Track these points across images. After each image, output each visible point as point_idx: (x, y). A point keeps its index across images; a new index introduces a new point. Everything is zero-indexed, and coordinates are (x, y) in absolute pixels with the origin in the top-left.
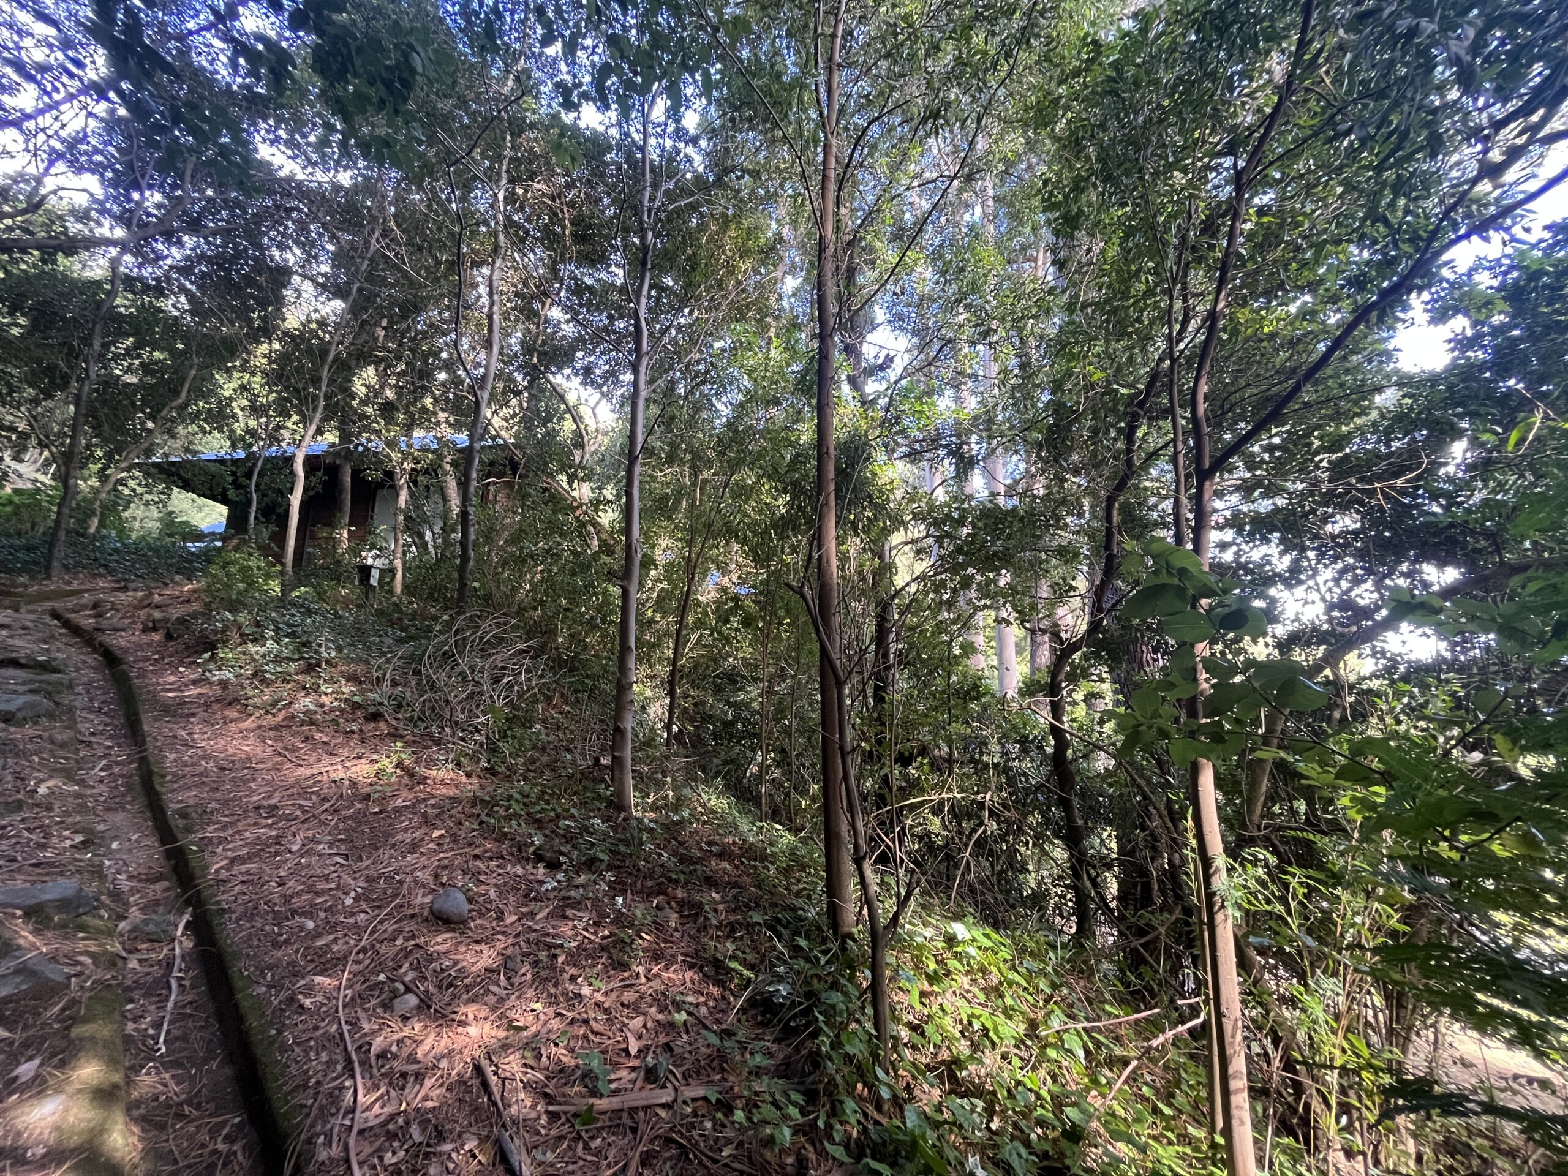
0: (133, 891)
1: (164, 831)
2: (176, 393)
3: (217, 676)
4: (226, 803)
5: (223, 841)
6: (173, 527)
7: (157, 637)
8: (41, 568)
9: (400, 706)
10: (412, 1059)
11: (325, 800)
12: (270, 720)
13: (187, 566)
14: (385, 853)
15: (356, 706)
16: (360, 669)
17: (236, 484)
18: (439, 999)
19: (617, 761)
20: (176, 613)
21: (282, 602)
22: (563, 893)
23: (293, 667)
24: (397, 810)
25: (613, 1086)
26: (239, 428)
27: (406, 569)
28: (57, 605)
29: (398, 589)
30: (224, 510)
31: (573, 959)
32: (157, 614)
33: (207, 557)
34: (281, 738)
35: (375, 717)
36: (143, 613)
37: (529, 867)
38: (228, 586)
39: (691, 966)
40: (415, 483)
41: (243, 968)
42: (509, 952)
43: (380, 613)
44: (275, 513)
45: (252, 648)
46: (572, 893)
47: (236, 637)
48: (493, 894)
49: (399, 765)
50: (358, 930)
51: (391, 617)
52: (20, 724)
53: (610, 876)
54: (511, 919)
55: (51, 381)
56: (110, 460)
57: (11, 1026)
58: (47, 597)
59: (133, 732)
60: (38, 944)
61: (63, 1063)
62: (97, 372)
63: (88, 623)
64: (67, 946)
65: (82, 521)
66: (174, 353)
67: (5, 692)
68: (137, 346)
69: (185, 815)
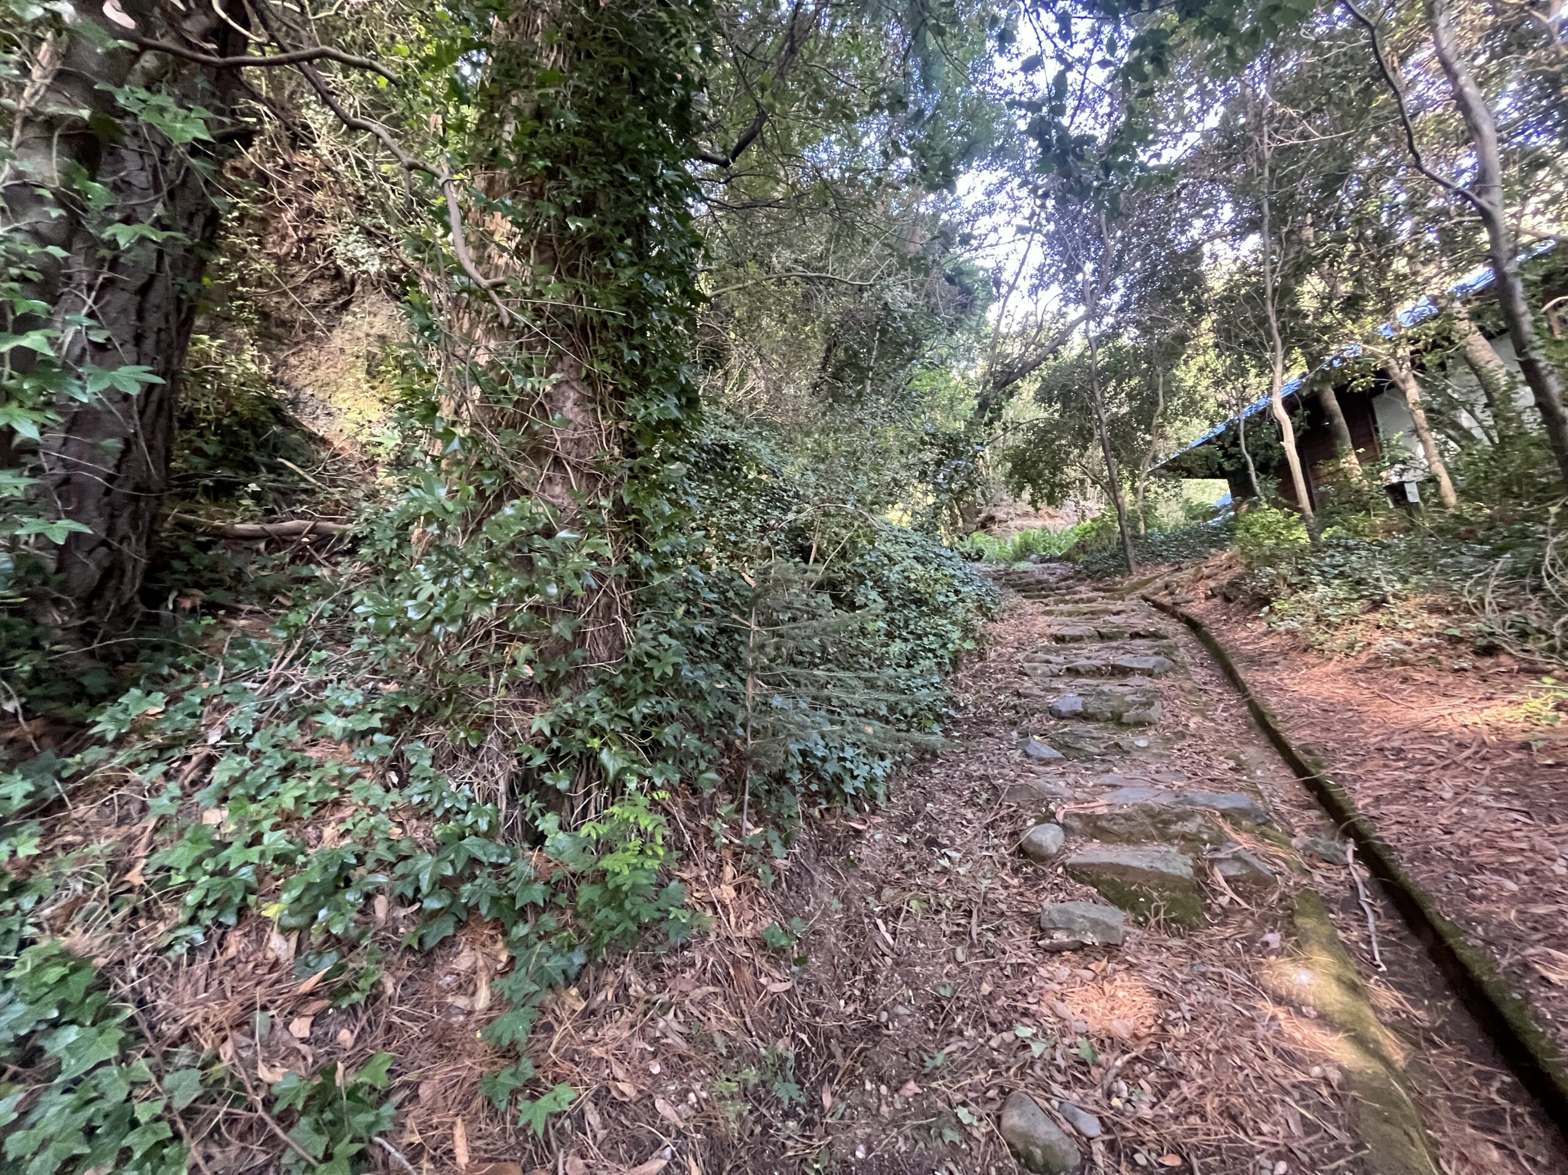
0: (1293, 814)
1: (1299, 769)
2: (1155, 403)
3: (1282, 627)
4: (1344, 743)
5: (1357, 779)
6: (1194, 512)
7: (1217, 601)
8: (1124, 568)
9: (1523, 635)
11: (1462, 746)
12: (1355, 663)
13: (1217, 539)
15: (1454, 641)
16: (1441, 599)
17: (1228, 456)
20: (1225, 578)
21: (1317, 548)
23: (1356, 607)
26: (1211, 406)
27: (1452, 472)
28: (1144, 591)
29: (1451, 498)
30: (1223, 484)
32: (1212, 584)
33: (1229, 528)
34: (1373, 681)
35: (1490, 651)
36: (1201, 586)
38: (1259, 545)
40: (1422, 367)
41: (1442, 913)
43: (1440, 530)
44: (1274, 466)
45: (1306, 596)
47: (1285, 591)
51: (1456, 531)
52: (1159, 676)
55: (1084, 437)
56: (1134, 476)
57: (1248, 901)
58: (1134, 588)
59: (1231, 678)
60: (1243, 842)
61: (1298, 945)
62: (1104, 418)
63: (1167, 601)
64: (1261, 848)
65: (1135, 527)
66: (1143, 374)
67: (1141, 655)
68: (1119, 384)
69: (1309, 752)
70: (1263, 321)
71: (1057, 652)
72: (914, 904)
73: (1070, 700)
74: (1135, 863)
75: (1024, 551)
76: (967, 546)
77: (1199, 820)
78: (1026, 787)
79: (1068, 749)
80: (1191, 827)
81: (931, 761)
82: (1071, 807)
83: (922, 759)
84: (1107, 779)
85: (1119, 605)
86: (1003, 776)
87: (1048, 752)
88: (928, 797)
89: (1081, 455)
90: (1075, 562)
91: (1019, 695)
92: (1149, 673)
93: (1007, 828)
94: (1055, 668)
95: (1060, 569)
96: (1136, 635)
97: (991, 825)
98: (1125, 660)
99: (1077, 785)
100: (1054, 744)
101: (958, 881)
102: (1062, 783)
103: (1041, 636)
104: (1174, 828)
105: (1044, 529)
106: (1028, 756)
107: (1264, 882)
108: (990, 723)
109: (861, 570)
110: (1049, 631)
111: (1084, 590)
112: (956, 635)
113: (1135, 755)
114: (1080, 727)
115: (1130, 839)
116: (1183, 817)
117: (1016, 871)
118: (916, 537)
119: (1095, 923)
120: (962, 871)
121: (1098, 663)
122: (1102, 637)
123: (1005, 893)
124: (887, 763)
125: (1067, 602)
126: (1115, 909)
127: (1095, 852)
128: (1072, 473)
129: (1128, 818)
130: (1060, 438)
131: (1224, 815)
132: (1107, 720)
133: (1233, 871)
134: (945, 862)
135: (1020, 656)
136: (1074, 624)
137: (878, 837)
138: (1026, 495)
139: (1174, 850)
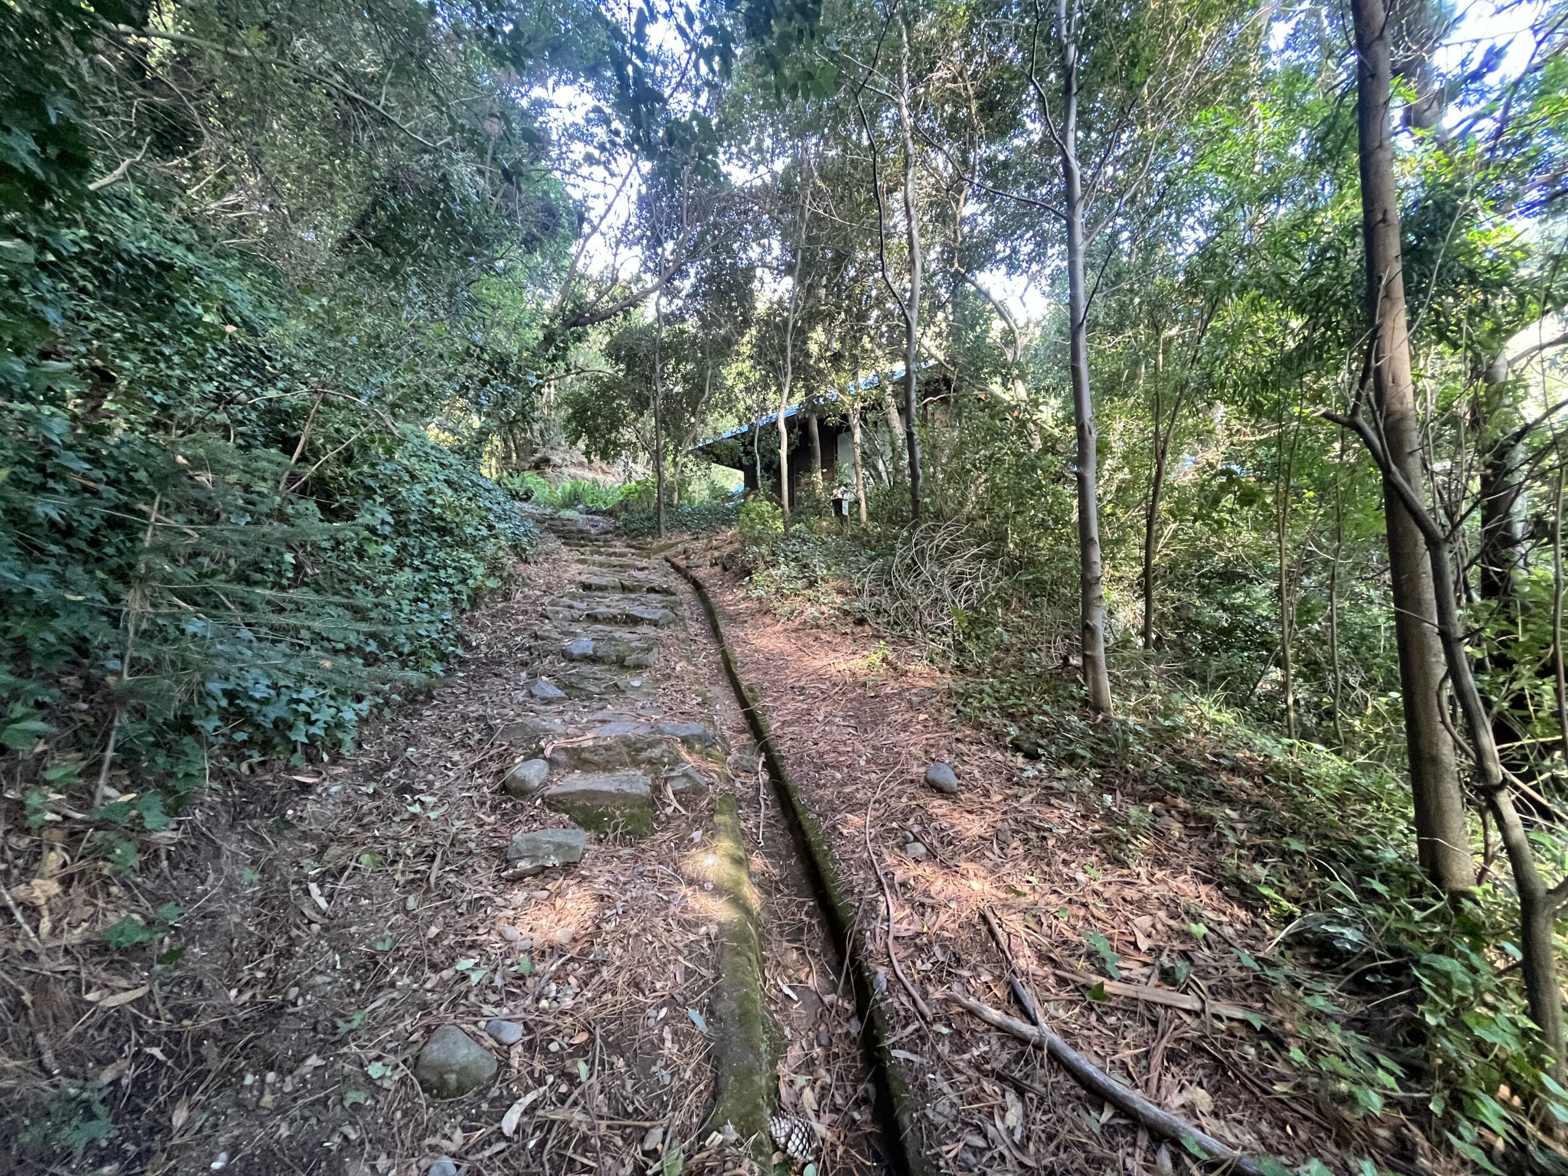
0: (732, 738)
1: (743, 702)
2: (702, 391)
3: (755, 594)
4: (773, 683)
5: (775, 709)
6: (717, 492)
7: (718, 569)
8: (655, 531)
9: (878, 612)
10: (926, 893)
11: (835, 685)
12: (792, 625)
13: (726, 518)
14: (884, 730)
15: (846, 613)
16: (845, 584)
17: (747, 453)
18: (944, 853)
19: (1089, 662)
20: (727, 550)
21: (787, 536)
22: (1045, 783)
23: (800, 584)
24: (887, 696)
25: (1125, 973)
26: (741, 407)
27: (868, 499)
28: (667, 553)
29: (864, 517)
30: (740, 474)
31: (1064, 843)
32: (716, 554)
33: (737, 510)
34: (799, 638)
35: (861, 622)
36: (709, 555)
37: (1008, 754)
38: (752, 528)
39: (1206, 882)
40: (865, 420)
41: (801, 799)
42: (999, 825)
43: (854, 537)
44: (772, 469)
45: (773, 572)
46: (1055, 784)
47: (762, 566)
48: (977, 773)
49: (884, 660)
50: (874, 787)
51: (862, 541)
52: (662, 627)
53: (1094, 773)
54: (997, 798)
55: (641, 404)
56: (677, 451)
57: (686, 808)
58: (661, 549)
59: (716, 634)
60: (690, 760)
61: (713, 836)
62: (661, 390)
63: (683, 564)
64: (704, 765)
65: (670, 497)
66: (698, 362)
67: (652, 608)
68: (678, 363)
69: (751, 690)
70: (783, 350)
71: (582, 599)
72: (365, 858)
73: (583, 644)
74: (605, 788)
75: (573, 499)
76: (516, 484)
77: (664, 746)
78: (523, 726)
79: (571, 689)
80: (656, 752)
81: (423, 703)
82: (561, 742)
83: (413, 701)
84: (599, 715)
85: (644, 563)
86: (502, 716)
87: (553, 691)
88: (412, 740)
89: (636, 420)
90: (617, 518)
91: (536, 637)
92: (655, 624)
93: (494, 767)
94: (576, 613)
95: (603, 523)
96: (652, 590)
97: (479, 766)
98: (637, 611)
99: (572, 721)
100: (561, 685)
101: (426, 826)
102: (558, 721)
103: (570, 582)
104: (644, 755)
105: (595, 482)
106: (532, 696)
107: (699, 791)
108: (501, 663)
109: (369, 482)
110: (578, 578)
111: (619, 546)
112: (479, 571)
113: (629, 693)
114: (586, 669)
115: (606, 767)
116: (651, 745)
117: (494, 809)
118: (453, 459)
119: (559, 846)
120: (433, 815)
121: (615, 611)
122: (624, 588)
123: (477, 831)
124: (365, 706)
125: (601, 554)
126: (580, 831)
127: (576, 782)
128: (627, 434)
129: (608, 748)
130: (619, 397)
131: (684, 741)
132: (613, 663)
133: (680, 785)
134: (416, 809)
135: (546, 600)
136: (603, 575)
137: (334, 789)
138: (582, 445)
139: (639, 773)
